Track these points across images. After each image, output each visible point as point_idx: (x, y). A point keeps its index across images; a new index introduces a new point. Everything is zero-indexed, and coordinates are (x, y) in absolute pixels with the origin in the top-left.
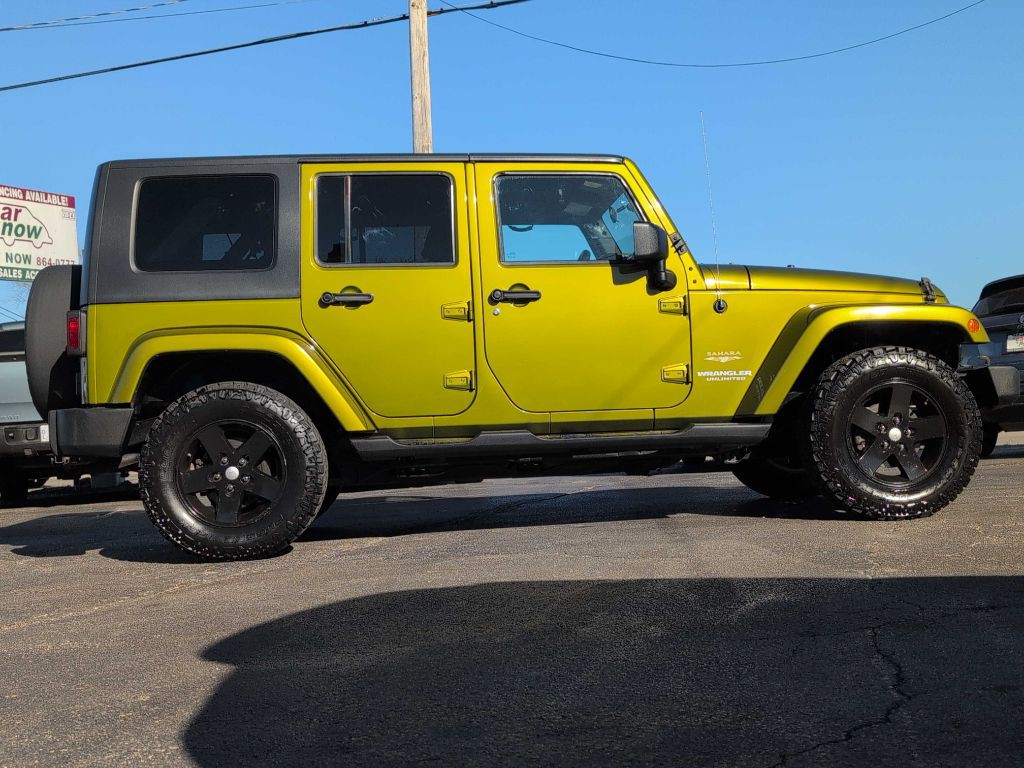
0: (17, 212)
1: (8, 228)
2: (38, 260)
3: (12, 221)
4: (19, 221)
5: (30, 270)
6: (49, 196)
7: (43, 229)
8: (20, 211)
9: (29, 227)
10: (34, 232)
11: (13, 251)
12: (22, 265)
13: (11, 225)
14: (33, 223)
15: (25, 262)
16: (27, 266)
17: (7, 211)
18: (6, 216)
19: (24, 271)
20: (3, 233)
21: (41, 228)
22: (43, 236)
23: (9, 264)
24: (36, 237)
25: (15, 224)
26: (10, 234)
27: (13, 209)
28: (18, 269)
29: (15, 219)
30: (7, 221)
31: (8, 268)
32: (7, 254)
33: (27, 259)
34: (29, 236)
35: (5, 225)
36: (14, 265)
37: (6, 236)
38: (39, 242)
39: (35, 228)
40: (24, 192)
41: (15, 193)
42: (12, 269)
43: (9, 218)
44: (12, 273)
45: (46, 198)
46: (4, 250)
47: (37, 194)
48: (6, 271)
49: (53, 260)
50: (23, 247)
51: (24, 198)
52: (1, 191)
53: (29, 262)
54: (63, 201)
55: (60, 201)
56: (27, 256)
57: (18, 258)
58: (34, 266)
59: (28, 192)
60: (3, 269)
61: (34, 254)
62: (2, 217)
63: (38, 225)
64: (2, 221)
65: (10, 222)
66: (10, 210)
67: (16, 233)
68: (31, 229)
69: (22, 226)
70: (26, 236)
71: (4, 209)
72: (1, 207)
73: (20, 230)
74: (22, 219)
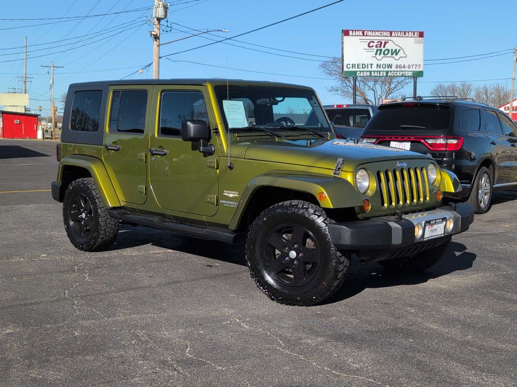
0: (385, 43)
1: (379, 52)
2: (397, 67)
4: (386, 48)
5: (391, 72)
6: (407, 33)
7: (401, 50)
8: (388, 42)
9: (392, 50)
10: (396, 52)
11: (381, 63)
12: (387, 69)
13: (381, 50)
14: (395, 48)
15: (388, 68)
16: (390, 69)
17: (379, 43)
18: (378, 46)
19: (387, 72)
20: (376, 54)
21: (399, 50)
22: (401, 54)
23: (379, 69)
24: (396, 54)
25: (383, 49)
26: (380, 54)
27: (383, 42)
28: (383, 71)
29: (384, 47)
30: (379, 48)
31: (377, 71)
32: (377, 65)
33: (390, 66)
34: (392, 54)
35: (377, 50)
36: (382, 69)
37: (378, 56)
38: (397, 57)
39: (396, 50)
40: (391, 33)
41: (385, 34)
42: (380, 72)
43: (380, 47)
44: (380, 74)
45: (405, 34)
46: (375, 62)
47: (399, 33)
48: (376, 72)
49: (406, 66)
50: (387, 61)
51: (391, 36)
52: (377, 33)
53: (391, 68)
54: (416, 34)
55: (414, 35)
56: (390, 65)
57: (384, 66)
58: (394, 69)
59: (393, 33)
60: (375, 71)
61: (394, 63)
62: (376, 46)
63: (398, 49)
64: (376, 49)
65: (381, 49)
66: (381, 43)
67: (384, 54)
68: (393, 51)
69: (388, 50)
70: (390, 55)
71: (378, 42)
72: (376, 41)
73: (386, 52)
74: (388, 46)
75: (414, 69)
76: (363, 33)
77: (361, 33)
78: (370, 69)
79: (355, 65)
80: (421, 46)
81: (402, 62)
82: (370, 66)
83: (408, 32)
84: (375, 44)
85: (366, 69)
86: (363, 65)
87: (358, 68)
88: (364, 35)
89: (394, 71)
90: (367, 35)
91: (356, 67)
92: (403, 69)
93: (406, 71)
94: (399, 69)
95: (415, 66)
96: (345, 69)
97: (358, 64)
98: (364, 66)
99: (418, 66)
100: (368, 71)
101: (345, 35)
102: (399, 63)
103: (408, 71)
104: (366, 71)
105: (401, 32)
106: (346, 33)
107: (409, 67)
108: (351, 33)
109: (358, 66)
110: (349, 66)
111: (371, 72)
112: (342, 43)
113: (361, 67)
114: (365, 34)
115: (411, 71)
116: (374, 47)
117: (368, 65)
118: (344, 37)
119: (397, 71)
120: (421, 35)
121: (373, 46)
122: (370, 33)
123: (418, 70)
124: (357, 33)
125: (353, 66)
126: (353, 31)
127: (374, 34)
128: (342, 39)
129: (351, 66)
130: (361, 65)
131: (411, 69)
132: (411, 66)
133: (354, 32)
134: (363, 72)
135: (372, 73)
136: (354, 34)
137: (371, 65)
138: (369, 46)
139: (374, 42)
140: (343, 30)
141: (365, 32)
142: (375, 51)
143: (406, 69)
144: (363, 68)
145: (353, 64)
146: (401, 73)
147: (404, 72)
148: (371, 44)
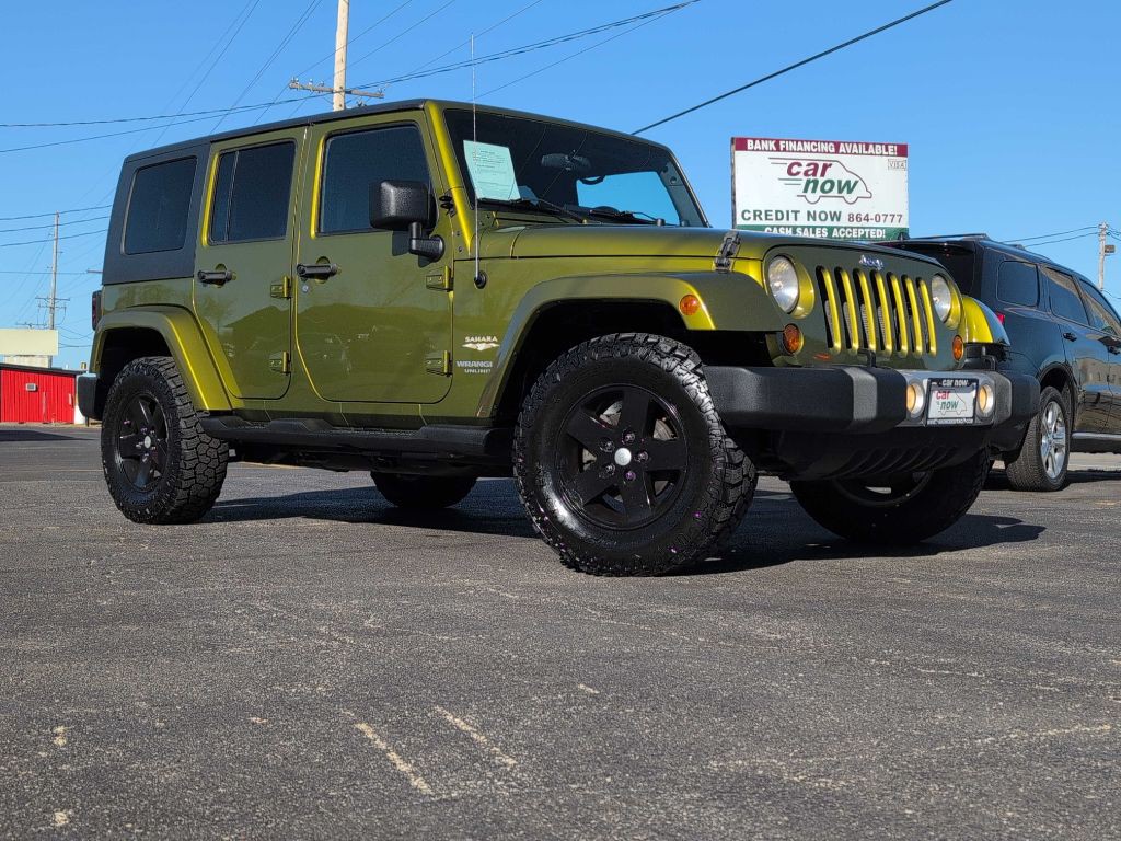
0: (825, 167)
1: (812, 185)
2: (851, 218)
3: (818, 177)
4: (827, 177)
5: (839, 228)
6: (871, 146)
7: (860, 183)
8: (830, 165)
9: (840, 182)
10: (849, 187)
11: (817, 208)
12: (829, 223)
13: (816, 182)
14: (846, 177)
15: (832, 220)
16: (835, 223)
17: (812, 167)
18: (810, 172)
19: (830, 229)
20: (806, 190)
21: (856, 183)
22: (859, 190)
23: (812, 223)
24: (850, 191)
25: (821, 180)
26: (814, 191)
27: (821, 164)
28: (822, 227)
29: (823, 175)
30: (812, 178)
31: (809, 227)
32: (809, 213)
33: (836, 216)
34: (840, 191)
35: (808, 182)
36: (818, 223)
37: (809, 193)
38: (851, 197)
39: (848, 183)
40: (837, 146)
41: (824, 147)
42: (814, 228)
43: (814, 174)
44: (814, 233)
45: (867, 149)
46: (804, 207)
47: (855, 146)
48: (806, 229)
49: (872, 216)
50: (830, 204)
51: (837, 152)
52: (807, 146)
53: (838, 220)
54: (890, 150)
55: (887, 150)
56: (835, 213)
57: (823, 216)
58: (844, 222)
59: (842, 145)
60: (803, 227)
61: (845, 210)
62: (806, 174)
63: (853, 179)
64: (805, 179)
65: (815, 179)
66: (816, 166)
67: (823, 190)
68: (843, 185)
69: (832, 182)
70: (835, 192)
71: (809, 165)
72: (804, 163)
73: (828, 186)
74: (831, 174)
75: (888, 224)
76: (777, 145)
77: (772, 144)
78: (792, 222)
79: (761, 213)
80: (902, 175)
81: (861, 208)
82: (792, 215)
83: (874, 145)
84: (804, 168)
85: (784, 222)
86: (777, 212)
87: (767, 219)
88: (778, 150)
89: (846, 228)
90: (784, 150)
91: (763, 216)
92: (864, 223)
93: (870, 228)
94: (855, 224)
95: (889, 218)
96: (740, 221)
97: (766, 212)
98: (779, 214)
99: (897, 218)
100: (789, 227)
101: (738, 149)
102: (855, 210)
103: (876, 228)
104: (785, 227)
105: (857, 144)
106: (740, 144)
107: (877, 218)
108: (750, 144)
109: (766, 215)
110: (746, 215)
111: (794, 228)
112: (733, 165)
113: (774, 217)
114: (782, 147)
115: (882, 228)
116: (801, 176)
117: (788, 212)
118: (736, 152)
119: (852, 228)
120: (902, 151)
121: (798, 173)
122: (792, 146)
123: (896, 225)
124: (765, 145)
125: (757, 214)
126: (754, 140)
127: (800, 147)
128: (732, 156)
129: (752, 215)
130: (774, 213)
131: (881, 224)
132: (882, 218)
133: (757, 142)
134: (778, 227)
135: (798, 230)
136: (757, 146)
137: (796, 212)
138: (790, 172)
139: (800, 165)
140: (733, 139)
141: (781, 143)
142: (803, 183)
143: (872, 223)
144: (777, 219)
145: (755, 212)
146: (861, 232)
147: (867, 230)
148: (795, 169)
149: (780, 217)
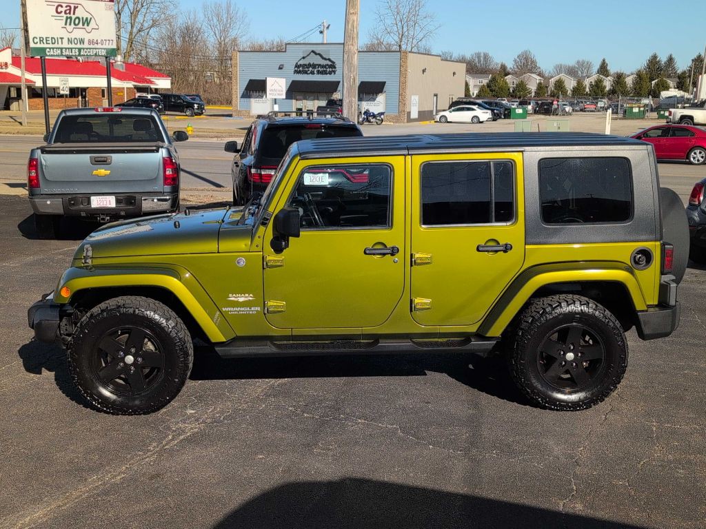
0: (75, 8)
1: (69, 20)
2: (89, 41)
3: (72, 15)
4: (76, 15)
5: (84, 49)
7: (93, 20)
8: (77, 7)
9: (83, 18)
10: (87, 22)
11: (73, 36)
12: (79, 46)
13: (71, 18)
14: (86, 15)
15: (80, 43)
16: (81, 46)
17: (68, 8)
18: (68, 12)
19: (80, 50)
20: (66, 24)
21: (91, 19)
22: (92, 24)
23: (70, 46)
24: (88, 25)
25: (74, 17)
26: (70, 24)
27: (72, 6)
28: (75, 48)
29: (74, 14)
30: (68, 15)
31: (69, 48)
32: (68, 39)
33: (82, 41)
34: (83, 25)
35: (67, 18)
36: (73, 46)
37: (68, 26)
38: (89, 29)
39: (87, 19)
42: (72, 49)
43: (70, 13)
44: (72, 52)
46: (66, 36)
48: (68, 50)
49: (99, 41)
50: (79, 33)
53: (83, 43)
56: (82, 39)
57: (76, 41)
58: (86, 45)
60: (66, 49)
61: (87, 37)
62: (65, 13)
63: (89, 17)
64: (65, 16)
66: (70, 8)
67: (75, 24)
68: (84, 20)
69: (78, 18)
70: (81, 25)
71: (66, 7)
72: (64, 5)
73: (77, 21)
74: (78, 13)
75: (107, 46)
78: (60, 45)
79: (43, 39)
80: (112, 15)
81: (94, 36)
82: (60, 40)
84: (63, 9)
85: (56, 46)
86: (52, 38)
87: (47, 43)
89: (87, 49)
91: (45, 41)
92: (96, 46)
93: (99, 49)
94: (91, 46)
95: (107, 42)
96: (32, 45)
97: (46, 38)
98: (53, 40)
99: (111, 42)
100: (59, 48)
102: (91, 37)
103: (102, 49)
104: (56, 48)
107: (102, 42)
109: (47, 40)
110: (35, 40)
111: (62, 49)
113: (50, 42)
115: (104, 49)
116: (63, 14)
117: (58, 39)
119: (90, 49)
121: (61, 12)
123: (110, 46)
125: (41, 40)
129: (38, 40)
130: (50, 39)
131: (104, 46)
132: (104, 42)
134: (53, 48)
135: (64, 50)
137: (62, 38)
138: (57, 12)
139: (62, 7)
142: (64, 18)
143: (99, 46)
144: (52, 43)
145: (40, 38)
146: (95, 51)
147: (97, 50)
148: (60, 9)
149: (54, 42)
